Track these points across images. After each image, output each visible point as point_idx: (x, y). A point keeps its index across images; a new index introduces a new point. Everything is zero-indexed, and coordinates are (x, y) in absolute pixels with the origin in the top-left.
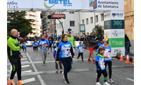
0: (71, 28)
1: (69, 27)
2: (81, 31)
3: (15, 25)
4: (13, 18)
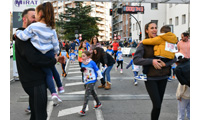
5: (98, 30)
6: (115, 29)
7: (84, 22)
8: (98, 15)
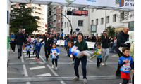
0: (79, 27)
1: (77, 26)
2: (92, 32)
3: (21, 21)
4: (18, 14)
5: (37, 26)
6: (49, 25)
7: (26, 20)
8: (37, 15)
